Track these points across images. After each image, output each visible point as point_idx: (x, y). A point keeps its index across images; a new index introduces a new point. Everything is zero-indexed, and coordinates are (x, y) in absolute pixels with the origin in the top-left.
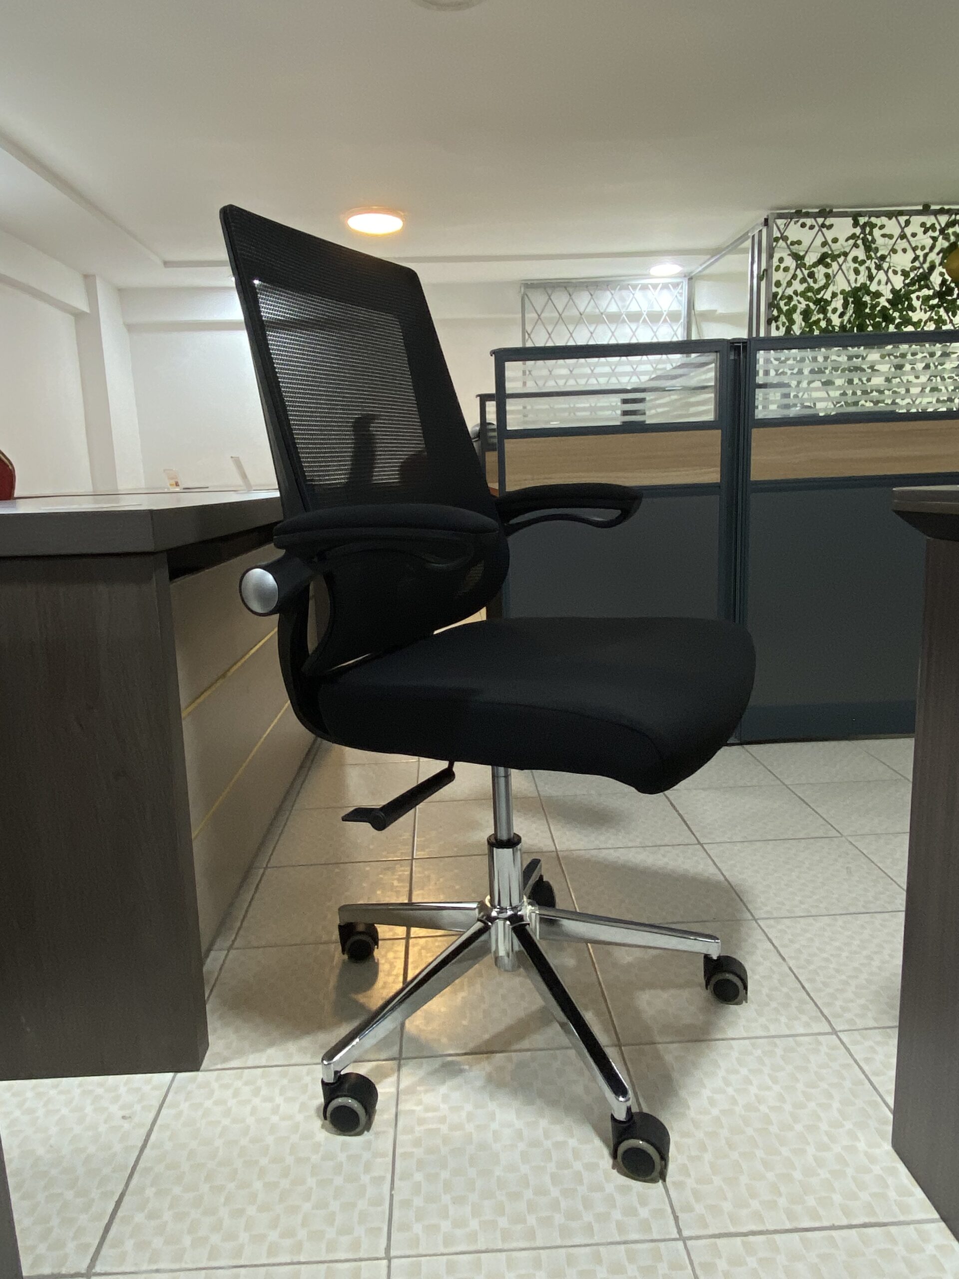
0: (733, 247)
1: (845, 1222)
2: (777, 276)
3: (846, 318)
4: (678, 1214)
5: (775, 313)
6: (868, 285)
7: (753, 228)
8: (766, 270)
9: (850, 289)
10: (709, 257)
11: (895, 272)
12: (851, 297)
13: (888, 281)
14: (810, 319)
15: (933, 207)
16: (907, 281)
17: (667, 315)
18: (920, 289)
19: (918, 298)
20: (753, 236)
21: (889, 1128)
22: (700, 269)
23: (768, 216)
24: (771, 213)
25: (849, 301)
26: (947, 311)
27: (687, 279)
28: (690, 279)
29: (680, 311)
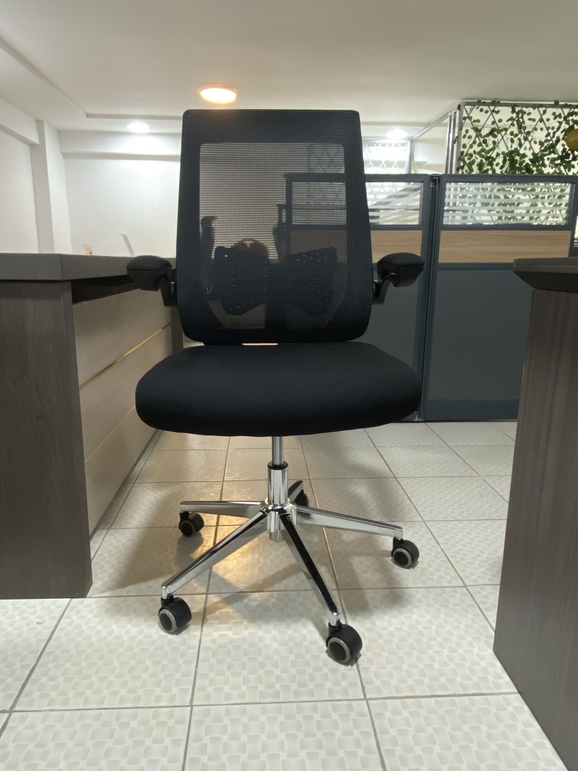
0: (438, 122)
1: (462, 692)
2: (464, 141)
3: (504, 169)
4: (365, 685)
5: (462, 164)
6: (519, 149)
7: (451, 111)
8: (457, 137)
9: (507, 151)
10: (424, 127)
11: (535, 142)
12: (508, 157)
13: (531, 148)
14: (482, 169)
15: (561, 103)
16: (542, 148)
17: (396, 163)
18: (550, 154)
19: (548, 159)
20: (451, 116)
21: (492, 641)
22: (418, 135)
23: (460, 103)
24: (462, 102)
25: (506, 159)
26: (565, 168)
27: (410, 141)
28: (412, 141)
29: (405, 161)
